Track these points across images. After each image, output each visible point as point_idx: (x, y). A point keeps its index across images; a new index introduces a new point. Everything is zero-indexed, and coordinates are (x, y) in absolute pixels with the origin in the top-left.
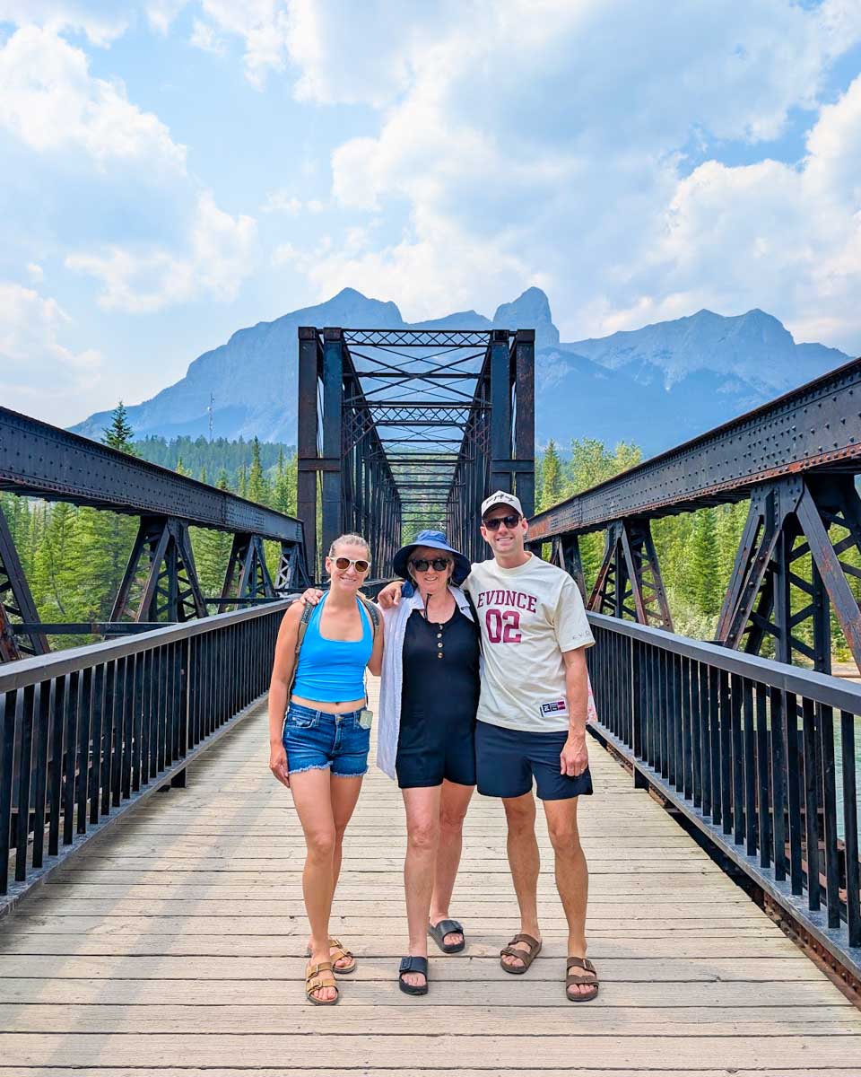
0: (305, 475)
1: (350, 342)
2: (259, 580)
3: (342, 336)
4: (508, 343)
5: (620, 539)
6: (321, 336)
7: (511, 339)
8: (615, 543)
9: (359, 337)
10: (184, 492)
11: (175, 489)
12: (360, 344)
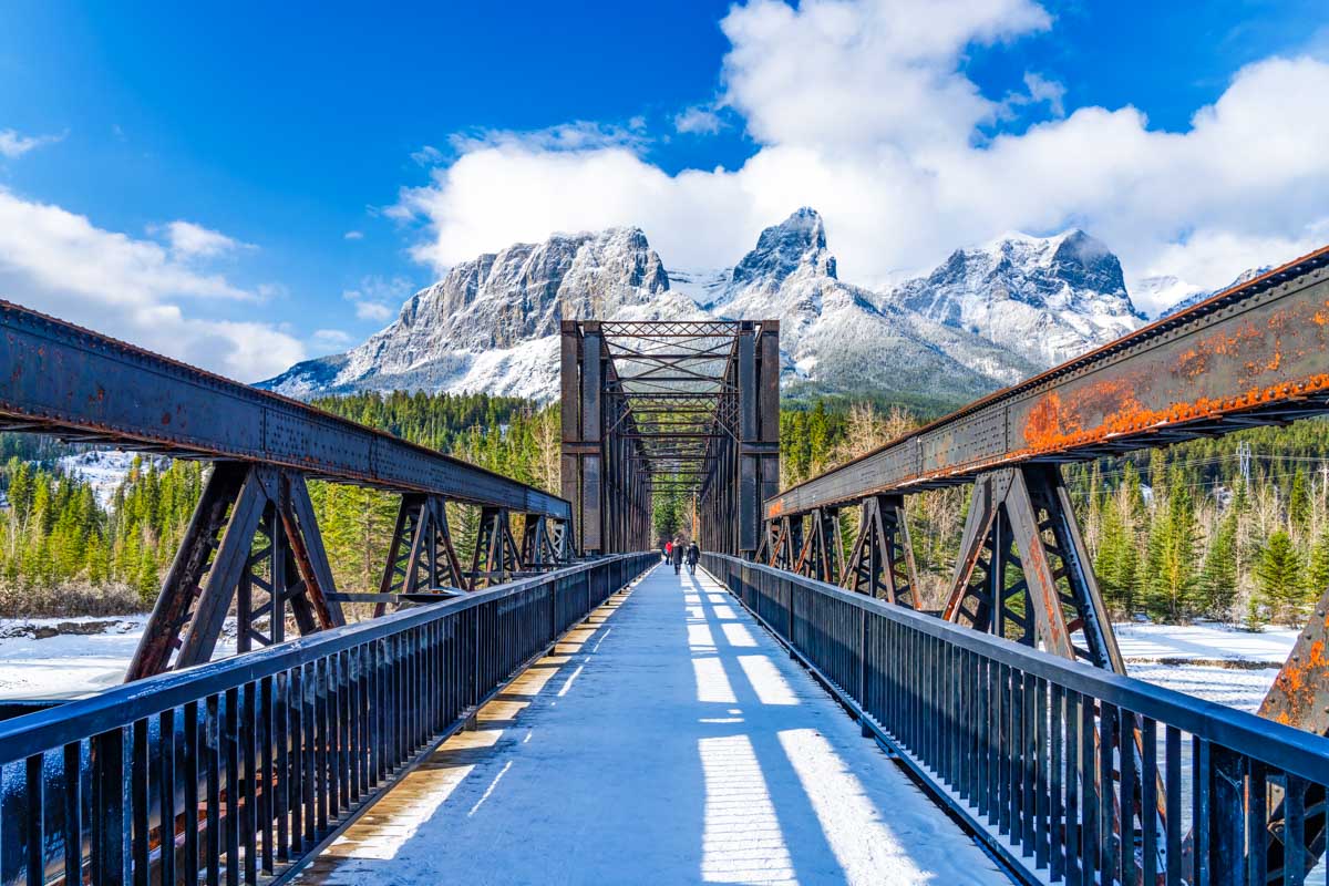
0: (567, 457)
1: (608, 333)
2: (506, 556)
3: (600, 328)
4: (754, 332)
5: (874, 516)
6: (582, 328)
7: (758, 328)
8: (870, 518)
9: (617, 329)
10: (442, 469)
11: (434, 467)
12: (618, 335)
